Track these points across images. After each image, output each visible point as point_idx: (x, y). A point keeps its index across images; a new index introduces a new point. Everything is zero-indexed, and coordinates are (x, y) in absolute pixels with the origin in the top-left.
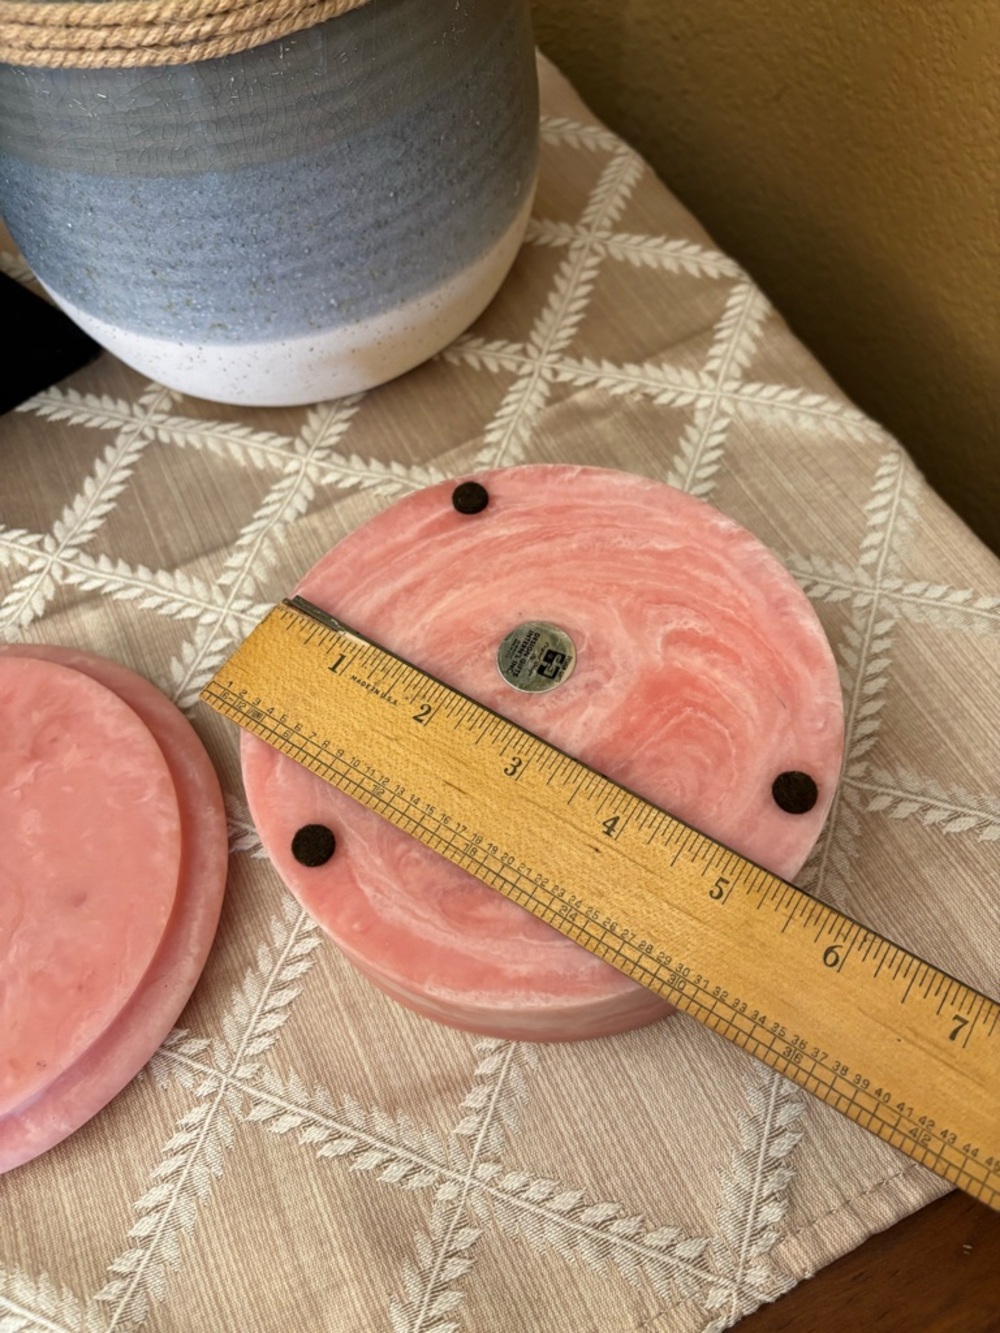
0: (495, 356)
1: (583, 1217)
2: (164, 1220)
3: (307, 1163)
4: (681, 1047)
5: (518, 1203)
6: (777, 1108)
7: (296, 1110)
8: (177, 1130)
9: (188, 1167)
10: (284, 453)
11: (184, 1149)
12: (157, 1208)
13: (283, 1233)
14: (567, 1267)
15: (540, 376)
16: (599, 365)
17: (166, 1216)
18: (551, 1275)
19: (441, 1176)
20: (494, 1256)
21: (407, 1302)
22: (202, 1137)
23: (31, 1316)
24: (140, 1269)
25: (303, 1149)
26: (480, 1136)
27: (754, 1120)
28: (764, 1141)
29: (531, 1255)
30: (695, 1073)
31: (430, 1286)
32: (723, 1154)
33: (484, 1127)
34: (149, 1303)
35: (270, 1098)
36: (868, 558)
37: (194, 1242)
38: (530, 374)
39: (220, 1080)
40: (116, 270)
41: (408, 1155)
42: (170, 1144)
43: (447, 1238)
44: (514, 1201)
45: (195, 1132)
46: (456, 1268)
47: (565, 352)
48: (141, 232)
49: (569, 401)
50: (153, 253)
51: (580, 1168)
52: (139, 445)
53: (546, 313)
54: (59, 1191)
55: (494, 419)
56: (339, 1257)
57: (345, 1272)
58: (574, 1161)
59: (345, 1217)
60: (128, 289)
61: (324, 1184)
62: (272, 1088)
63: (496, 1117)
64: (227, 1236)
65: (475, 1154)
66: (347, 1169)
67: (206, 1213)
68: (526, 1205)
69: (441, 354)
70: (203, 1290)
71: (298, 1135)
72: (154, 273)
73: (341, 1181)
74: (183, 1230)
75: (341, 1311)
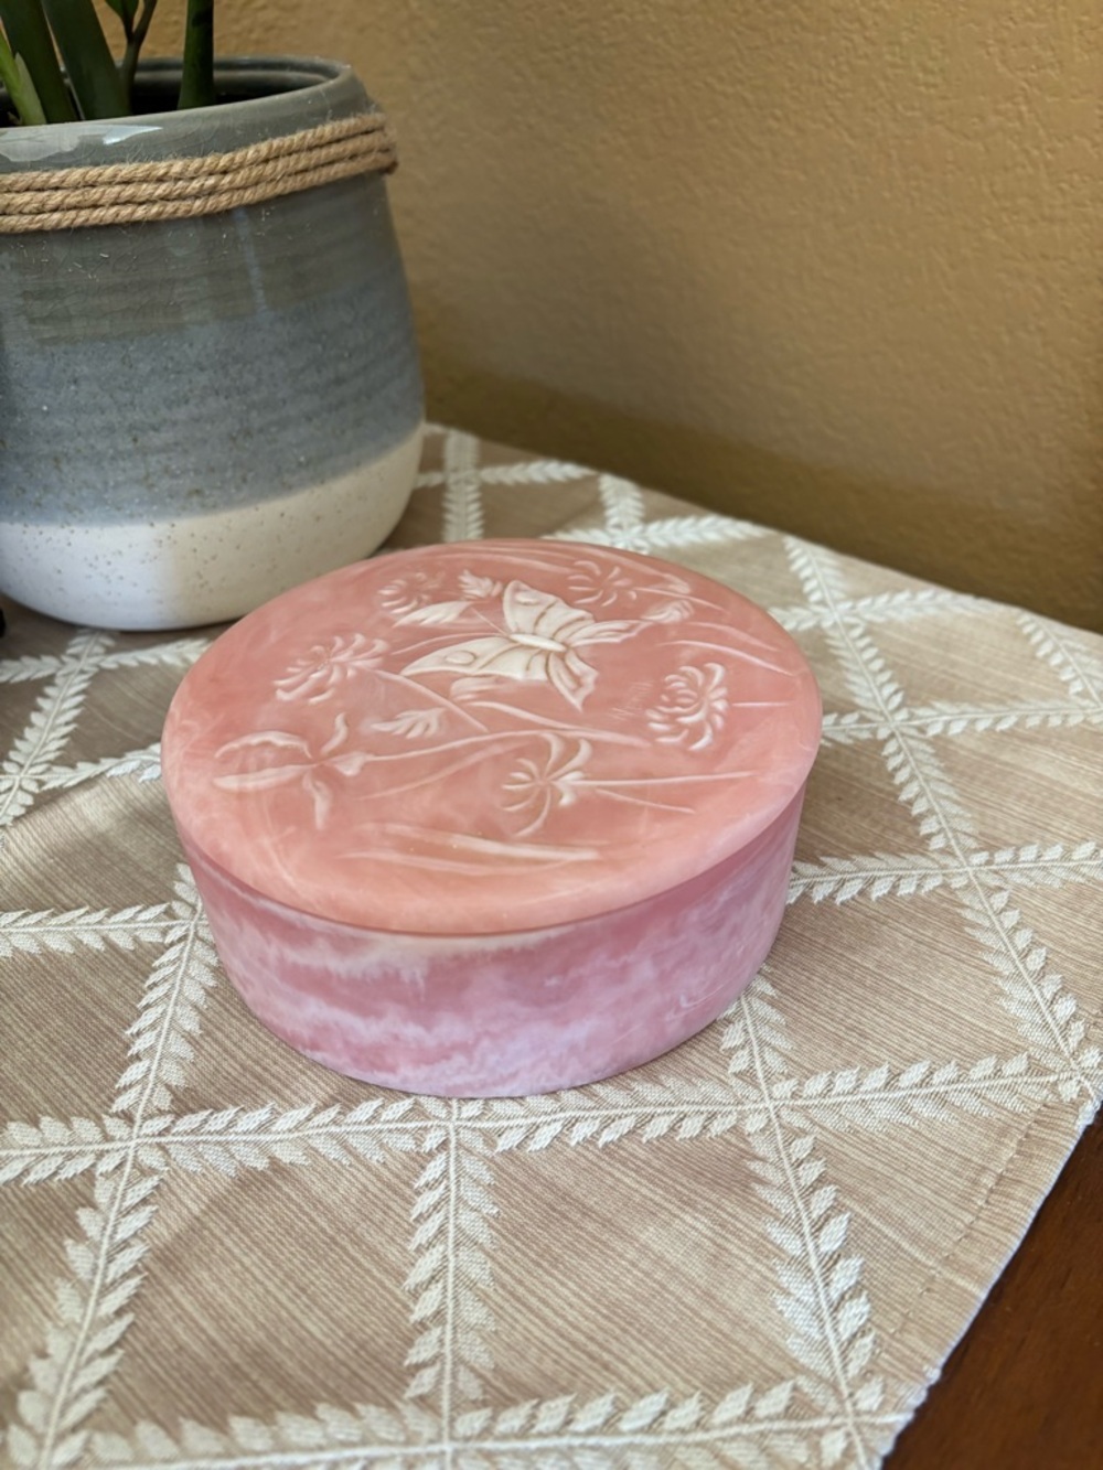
1: (902, 1085)
2: (450, 1287)
3: (592, 1157)
5: (832, 1101)
7: (549, 1119)
8: (418, 1193)
9: (452, 1221)
11: (436, 1207)
12: (434, 1278)
13: (604, 1226)
18: (905, 1144)
19: (740, 1113)
20: (840, 1151)
21: (782, 1217)
22: (453, 1187)
24: (447, 1348)
25: (580, 1149)
26: (758, 1065)
29: (874, 1138)
31: (796, 1194)
33: (757, 1057)
34: (480, 1376)
36: (815, 597)
37: (500, 1291)
40: (92, 447)
41: (696, 1108)
42: (415, 1213)
43: (783, 1155)
44: (827, 1101)
45: (442, 1186)
46: (811, 1172)
48: (127, 395)
50: (136, 416)
56: (682, 1215)
57: (698, 1225)
59: (666, 1179)
61: (624, 1164)
62: (509, 1112)
63: (762, 1044)
64: (539, 1265)
65: (762, 1082)
66: (639, 1142)
67: (501, 1256)
70: (537, 1333)
71: (566, 1139)
72: (135, 440)
73: (641, 1153)
74: (479, 1285)
75: (715, 1265)
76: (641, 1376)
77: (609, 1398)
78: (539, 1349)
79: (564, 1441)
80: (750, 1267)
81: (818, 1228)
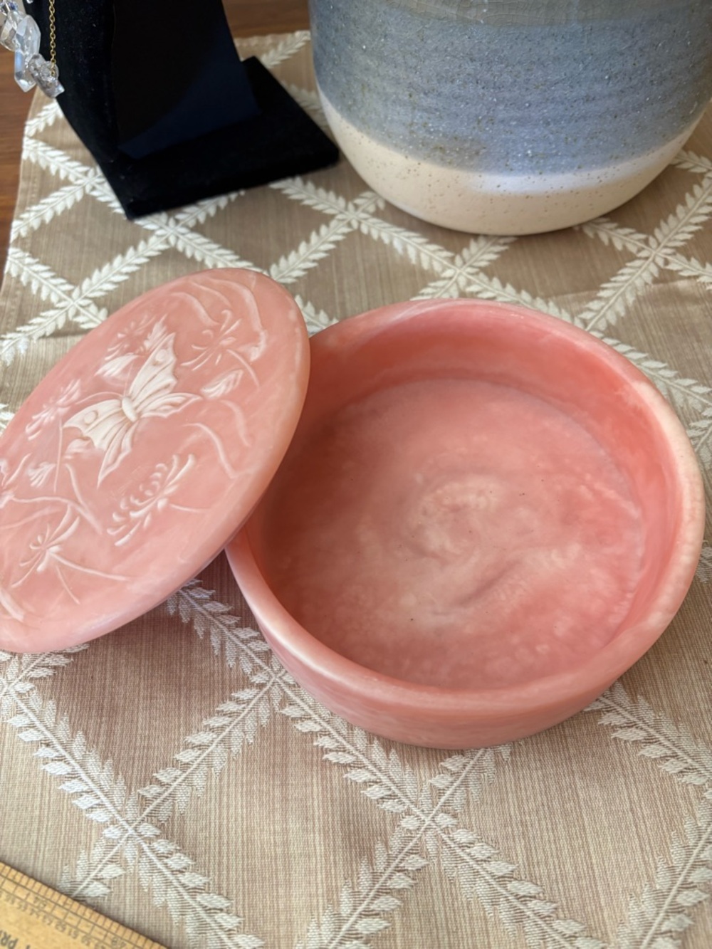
0: (623, 238)
1: (509, 886)
2: (202, 757)
3: (315, 759)
4: (627, 789)
5: (462, 854)
6: (694, 867)
7: (318, 720)
8: (231, 700)
9: (231, 727)
10: (445, 263)
11: (231, 714)
12: (200, 747)
13: (282, 801)
14: (485, 919)
15: (654, 261)
16: (704, 266)
17: (205, 755)
18: (471, 918)
19: (409, 809)
20: (431, 886)
21: (356, 890)
22: (246, 711)
23: (92, 785)
24: (175, 784)
26: (448, 792)
27: (672, 869)
28: (675, 888)
29: (459, 897)
30: (633, 813)
31: (377, 886)
32: (638, 885)
33: (453, 787)
34: (173, 811)
35: (302, 704)
37: (218, 781)
38: (647, 258)
39: (271, 677)
40: (384, 88)
41: (390, 784)
42: (222, 707)
43: (400, 856)
44: (459, 851)
45: (243, 706)
46: (400, 882)
47: (678, 250)
48: (414, 60)
49: (671, 285)
50: (416, 79)
51: (518, 848)
52: (346, 230)
53: (671, 218)
54: (138, 708)
55: (609, 281)
56: (317, 835)
57: (318, 848)
58: (514, 841)
59: (330, 808)
60: (387, 105)
61: (322, 779)
63: (465, 783)
64: (242, 786)
65: (440, 804)
66: (342, 775)
67: (233, 764)
68: (467, 858)
69: (581, 225)
70: (213, 818)
71: (315, 738)
72: (410, 96)
73: (335, 781)
74: (213, 769)
75: (305, 875)
76: (228, 885)
77: (205, 880)
78: (206, 825)
79: (171, 878)
80: (317, 896)
81: (368, 914)
